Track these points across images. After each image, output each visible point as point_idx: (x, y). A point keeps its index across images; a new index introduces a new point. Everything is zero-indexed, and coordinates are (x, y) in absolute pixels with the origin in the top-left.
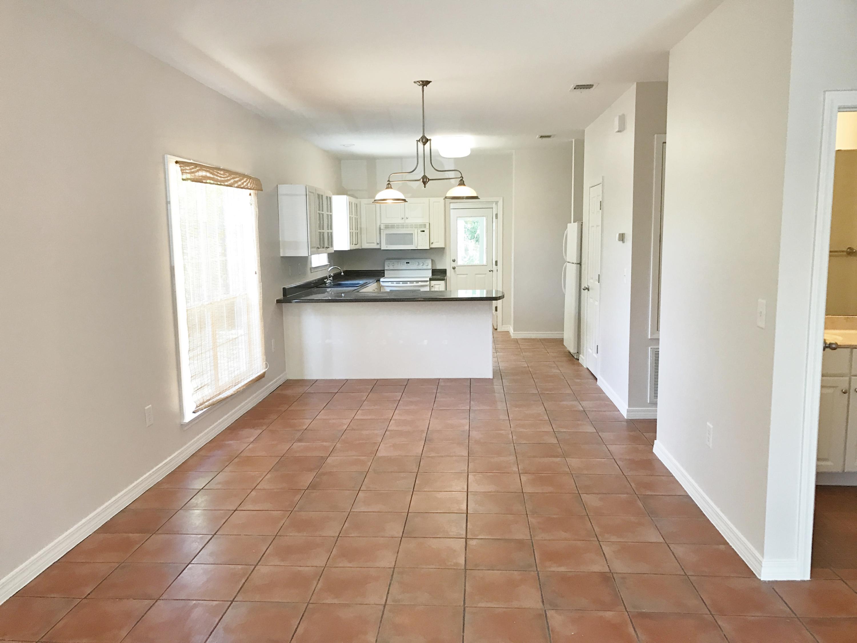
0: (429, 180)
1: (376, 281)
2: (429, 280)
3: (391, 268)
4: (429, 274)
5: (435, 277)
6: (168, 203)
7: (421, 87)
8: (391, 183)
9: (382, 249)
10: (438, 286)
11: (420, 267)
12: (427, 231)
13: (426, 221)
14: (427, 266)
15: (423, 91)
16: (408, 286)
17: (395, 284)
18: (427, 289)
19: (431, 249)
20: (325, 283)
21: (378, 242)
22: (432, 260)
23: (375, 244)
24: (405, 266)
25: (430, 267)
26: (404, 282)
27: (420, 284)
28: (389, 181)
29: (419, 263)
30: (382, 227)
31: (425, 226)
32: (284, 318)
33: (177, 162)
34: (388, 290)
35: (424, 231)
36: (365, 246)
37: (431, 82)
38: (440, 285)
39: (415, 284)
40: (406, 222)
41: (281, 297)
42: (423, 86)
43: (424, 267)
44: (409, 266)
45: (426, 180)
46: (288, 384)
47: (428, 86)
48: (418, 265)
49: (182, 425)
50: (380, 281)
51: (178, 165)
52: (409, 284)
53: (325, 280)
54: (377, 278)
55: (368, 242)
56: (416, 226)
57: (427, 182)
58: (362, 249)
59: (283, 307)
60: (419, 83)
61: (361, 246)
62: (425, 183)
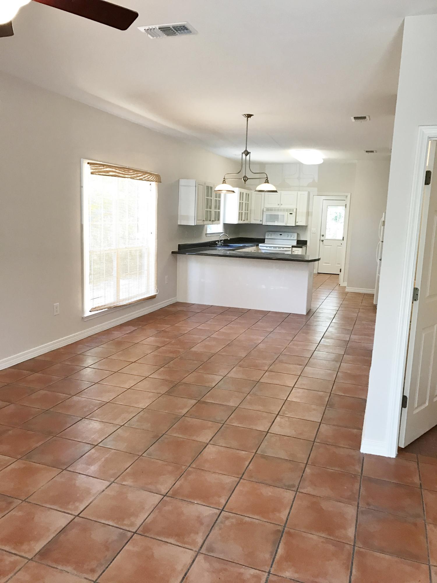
0: (248, 179)
1: (257, 245)
2: (291, 247)
3: (269, 237)
4: (295, 244)
5: (299, 245)
6: (81, 187)
7: (246, 118)
8: (226, 180)
9: (263, 224)
10: (297, 251)
11: (289, 238)
12: (294, 214)
13: (293, 207)
14: (294, 237)
15: (247, 121)
16: (277, 250)
17: (268, 248)
18: (290, 253)
19: (297, 226)
20: (217, 244)
21: (261, 219)
22: (298, 234)
23: (259, 221)
24: (279, 237)
25: (296, 238)
26: (276, 247)
27: (285, 249)
28: (224, 179)
29: (288, 235)
30: (264, 210)
31: (293, 210)
32: (178, 263)
33: (88, 163)
34: (263, 251)
35: (292, 214)
36: (253, 222)
37: (253, 115)
38: (298, 251)
39: (282, 249)
40: (281, 207)
41: (176, 250)
42: (248, 117)
43: (292, 238)
44: (281, 237)
45: (246, 179)
46: (176, 304)
47: (251, 117)
48: (288, 236)
49: (83, 318)
50: (258, 245)
51: (89, 165)
52: (277, 249)
53: (216, 242)
54: (257, 244)
55: (255, 219)
56: (287, 210)
57: (247, 180)
58: (251, 224)
59: (178, 257)
60: (245, 115)
61: (250, 222)
62: (245, 181)
